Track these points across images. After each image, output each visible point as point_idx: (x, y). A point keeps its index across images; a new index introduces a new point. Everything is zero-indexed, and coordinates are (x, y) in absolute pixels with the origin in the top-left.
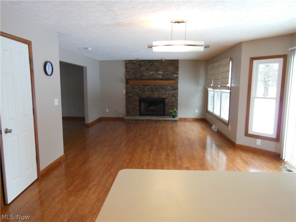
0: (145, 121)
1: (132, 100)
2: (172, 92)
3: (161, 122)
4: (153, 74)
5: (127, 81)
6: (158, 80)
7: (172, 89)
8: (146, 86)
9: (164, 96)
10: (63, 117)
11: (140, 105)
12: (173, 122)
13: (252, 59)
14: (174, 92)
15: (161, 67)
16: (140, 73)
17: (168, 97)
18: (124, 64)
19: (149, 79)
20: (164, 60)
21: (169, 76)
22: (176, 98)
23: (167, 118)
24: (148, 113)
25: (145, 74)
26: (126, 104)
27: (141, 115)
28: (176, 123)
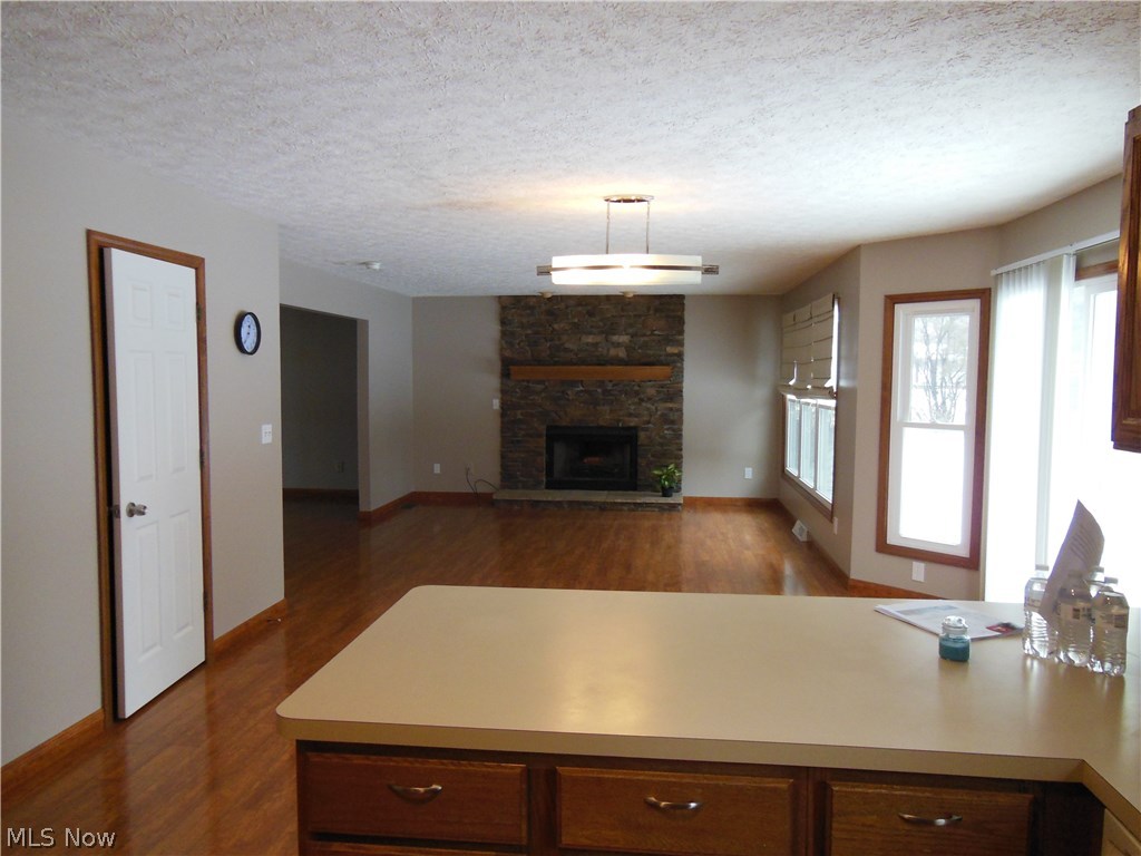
0: (566, 506)
1: (523, 432)
2: (662, 406)
3: (621, 510)
4: (596, 345)
5: (507, 367)
6: (612, 364)
7: (662, 396)
8: (573, 383)
9: (633, 422)
10: (284, 489)
11: (550, 450)
12: (665, 510)
13: (892, 301)
14: (671, 405)
15: (624, 320)
16: (552, 340)
17: (649, 422)
18: (494, 308)
19: (583, 362)
20: (631, 295)
21: (651, 352)
22: (676, 427)
23: (645, 496)
24: (580, 479)
25: (567, 345)
26: (503, 446)
27: (553, 484)
28: (674, 513)
